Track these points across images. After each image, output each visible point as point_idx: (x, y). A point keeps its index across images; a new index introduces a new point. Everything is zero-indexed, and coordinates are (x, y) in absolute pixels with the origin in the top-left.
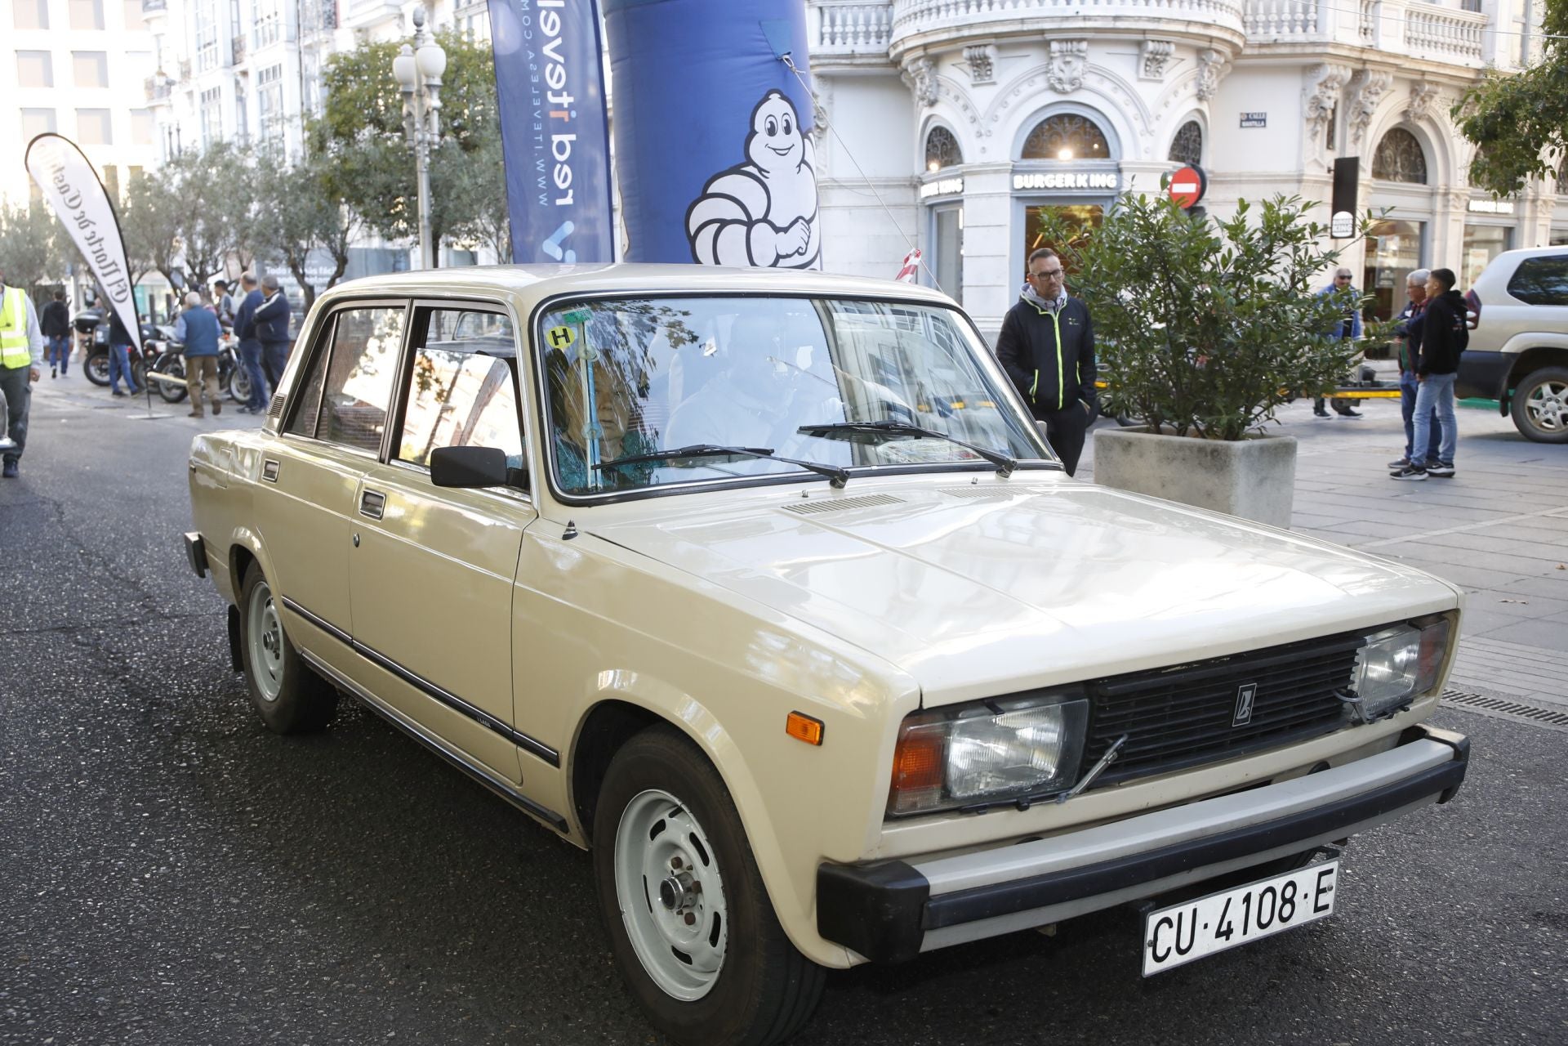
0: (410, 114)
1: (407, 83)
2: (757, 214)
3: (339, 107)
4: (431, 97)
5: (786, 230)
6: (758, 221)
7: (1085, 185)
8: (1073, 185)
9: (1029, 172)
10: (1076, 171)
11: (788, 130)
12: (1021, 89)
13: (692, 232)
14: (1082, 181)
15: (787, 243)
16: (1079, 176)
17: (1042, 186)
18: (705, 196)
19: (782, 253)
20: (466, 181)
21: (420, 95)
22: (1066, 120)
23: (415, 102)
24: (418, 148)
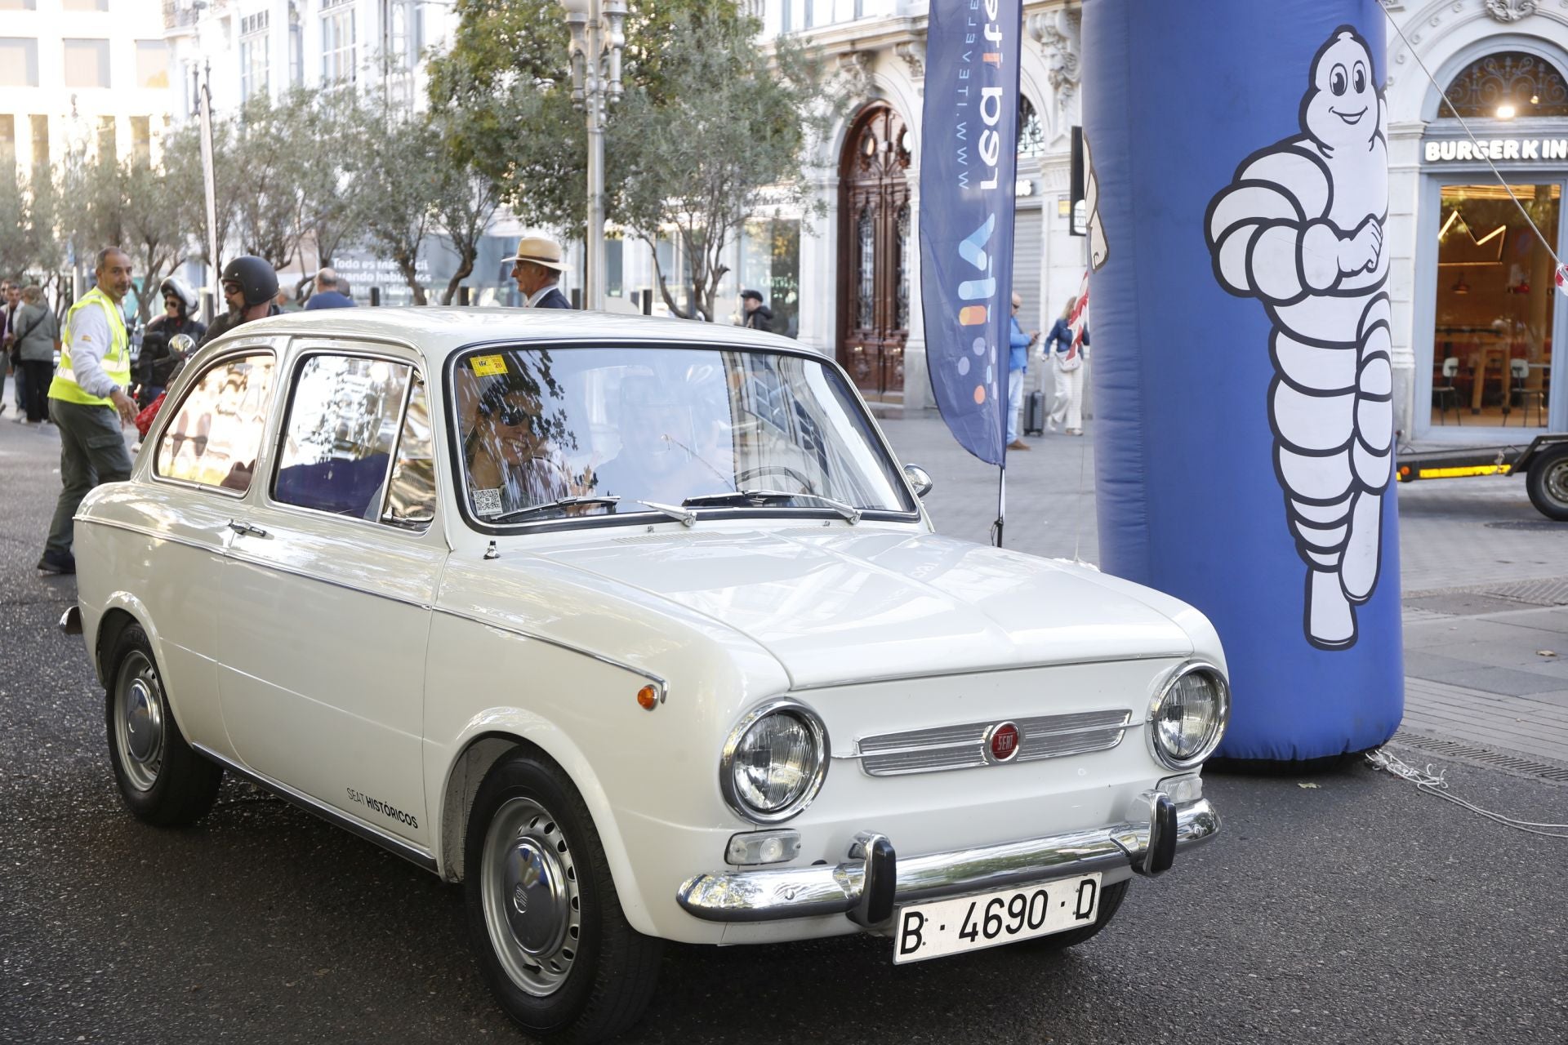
0: (579, 53)
1: (574, 11)
2: (1313, 211)
3: (476, 43)
4: (612, 31)
5: (1351, 235)
6: (1315, 221)
7: (1535, 156)
8: (1516, 156)
9: (1448, 137)
10: (1520, 136)
11: (1360, 87)
12: (1443, 16)
13: (1215, 237)
14: (1530, 149)
15: (1352, 254)
16: (1526, 143)
17: (1469, 157)
18: (1238, 184)
19: (1346, 269)
20: (664, 148)
21: (596, 27)
22: (1508, 62)
23: (589, 38)
24: (590, 100)
